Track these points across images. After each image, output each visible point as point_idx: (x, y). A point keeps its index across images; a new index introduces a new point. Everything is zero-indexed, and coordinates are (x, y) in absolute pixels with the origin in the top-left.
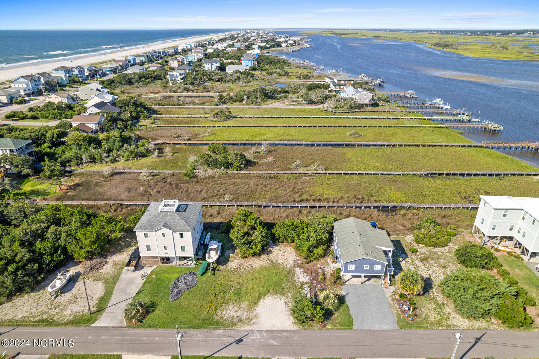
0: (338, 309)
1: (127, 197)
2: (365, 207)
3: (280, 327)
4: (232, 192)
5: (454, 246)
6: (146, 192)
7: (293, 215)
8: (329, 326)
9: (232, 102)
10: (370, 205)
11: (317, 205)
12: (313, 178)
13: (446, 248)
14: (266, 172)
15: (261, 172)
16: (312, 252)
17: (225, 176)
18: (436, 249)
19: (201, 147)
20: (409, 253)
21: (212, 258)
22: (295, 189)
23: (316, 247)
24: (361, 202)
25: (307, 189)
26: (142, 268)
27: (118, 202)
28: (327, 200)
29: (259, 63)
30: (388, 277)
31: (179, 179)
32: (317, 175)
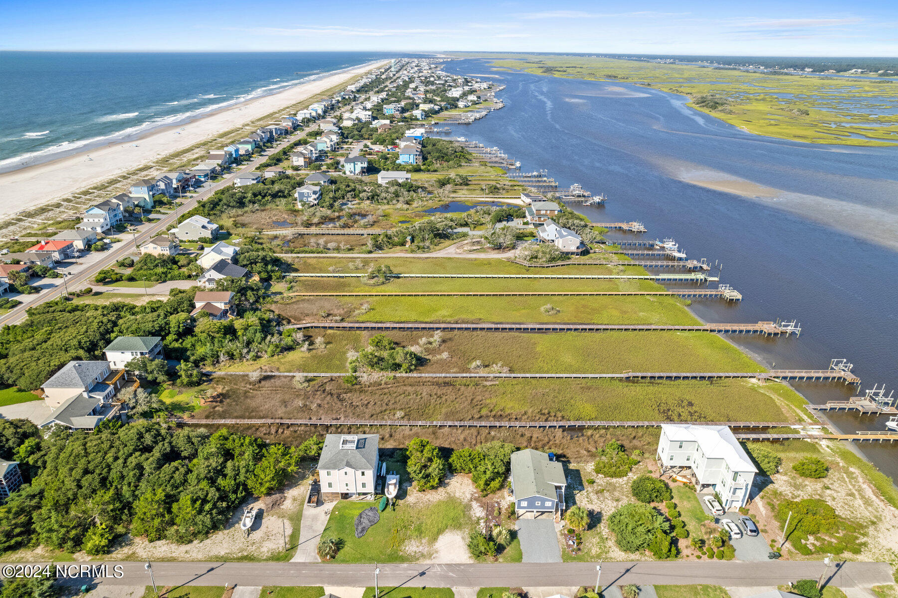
0: (510, 543)
1: (285, 413)
2: (550, 427)
3: (457, 561)
4: (403, 406)
5: (633, 476)
6: (305, 406)
7: (471, 438)
8: (501, 560)
9: (390, 247)
10: (555, 424)
11: (498, 424)
12: (494, 383)
13: (625, 478)
14: (440, 375)
15: (434, 375)
16: (489, 485)
17: (393, 381)
18: (614, 480)
19: (358, 332)
20: (585, 484)
21: (391, 494)
22: (475, 400)
23: (493, 479)
24: (546, 420)
25: (488, 401)
26: (323, 504)
27: (278, 421)
28: (509, 417)
29: (425, 159)
30: (560, 512)
31: (339, 387)
32: (500, 379)
